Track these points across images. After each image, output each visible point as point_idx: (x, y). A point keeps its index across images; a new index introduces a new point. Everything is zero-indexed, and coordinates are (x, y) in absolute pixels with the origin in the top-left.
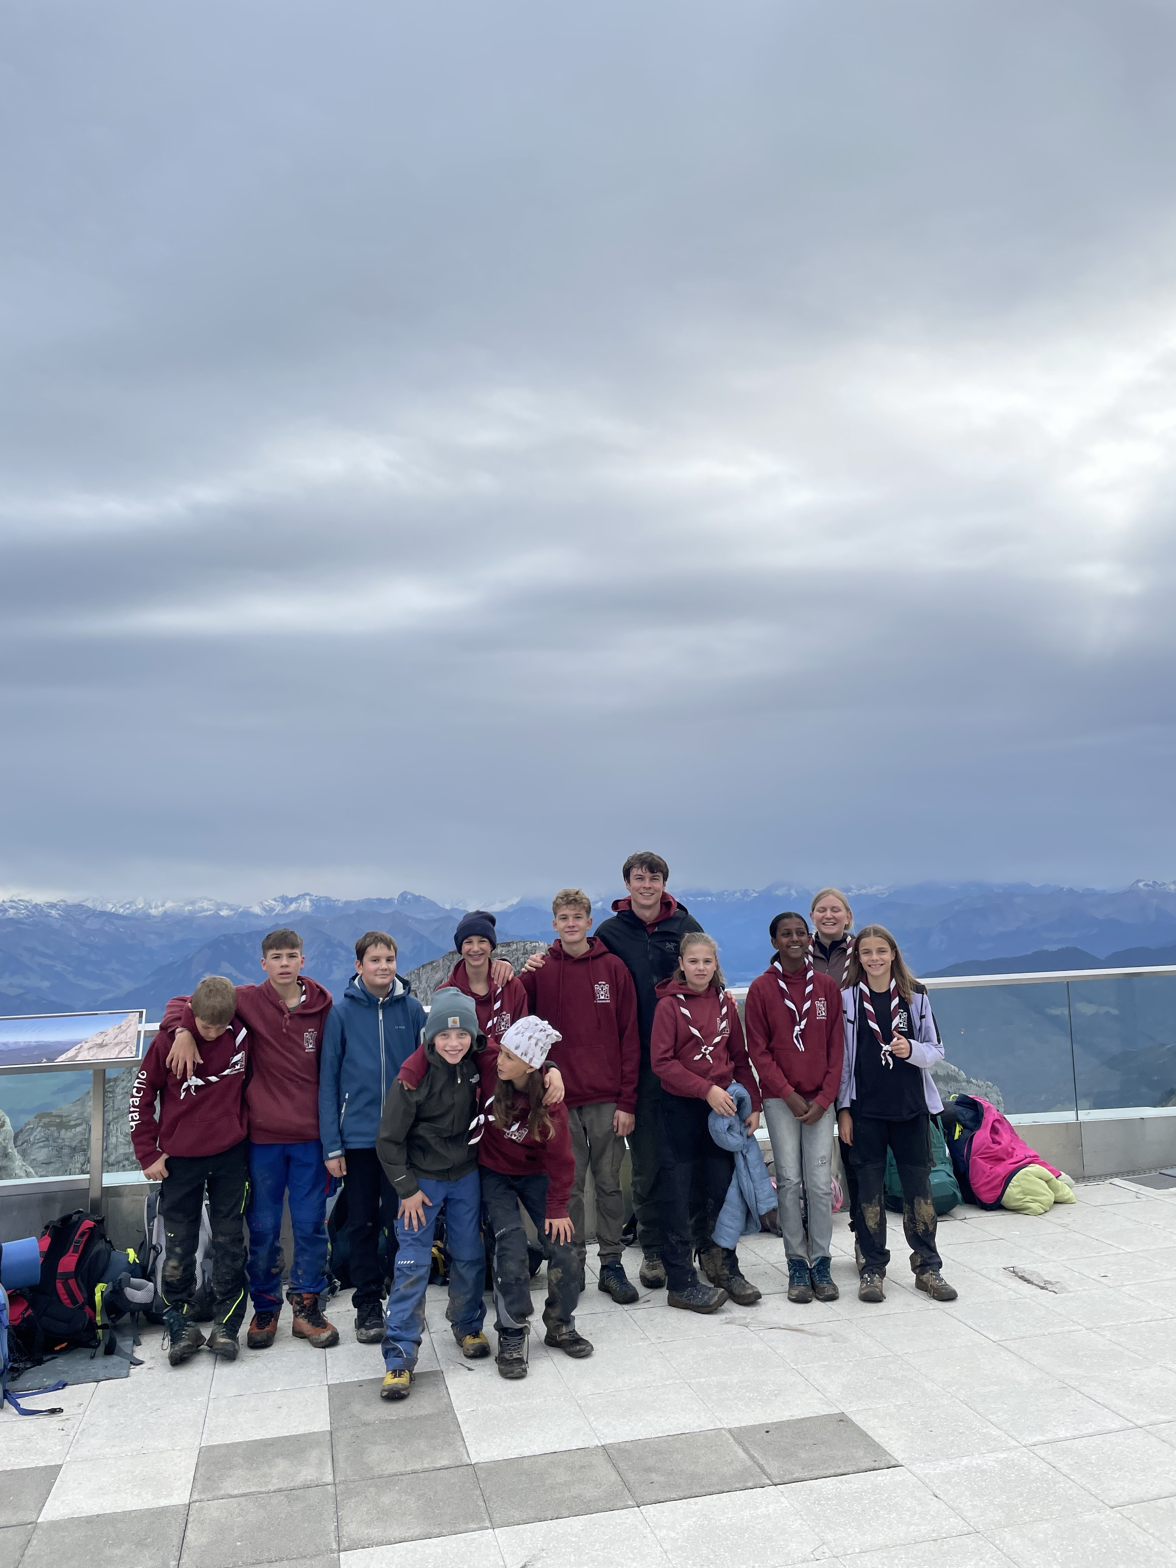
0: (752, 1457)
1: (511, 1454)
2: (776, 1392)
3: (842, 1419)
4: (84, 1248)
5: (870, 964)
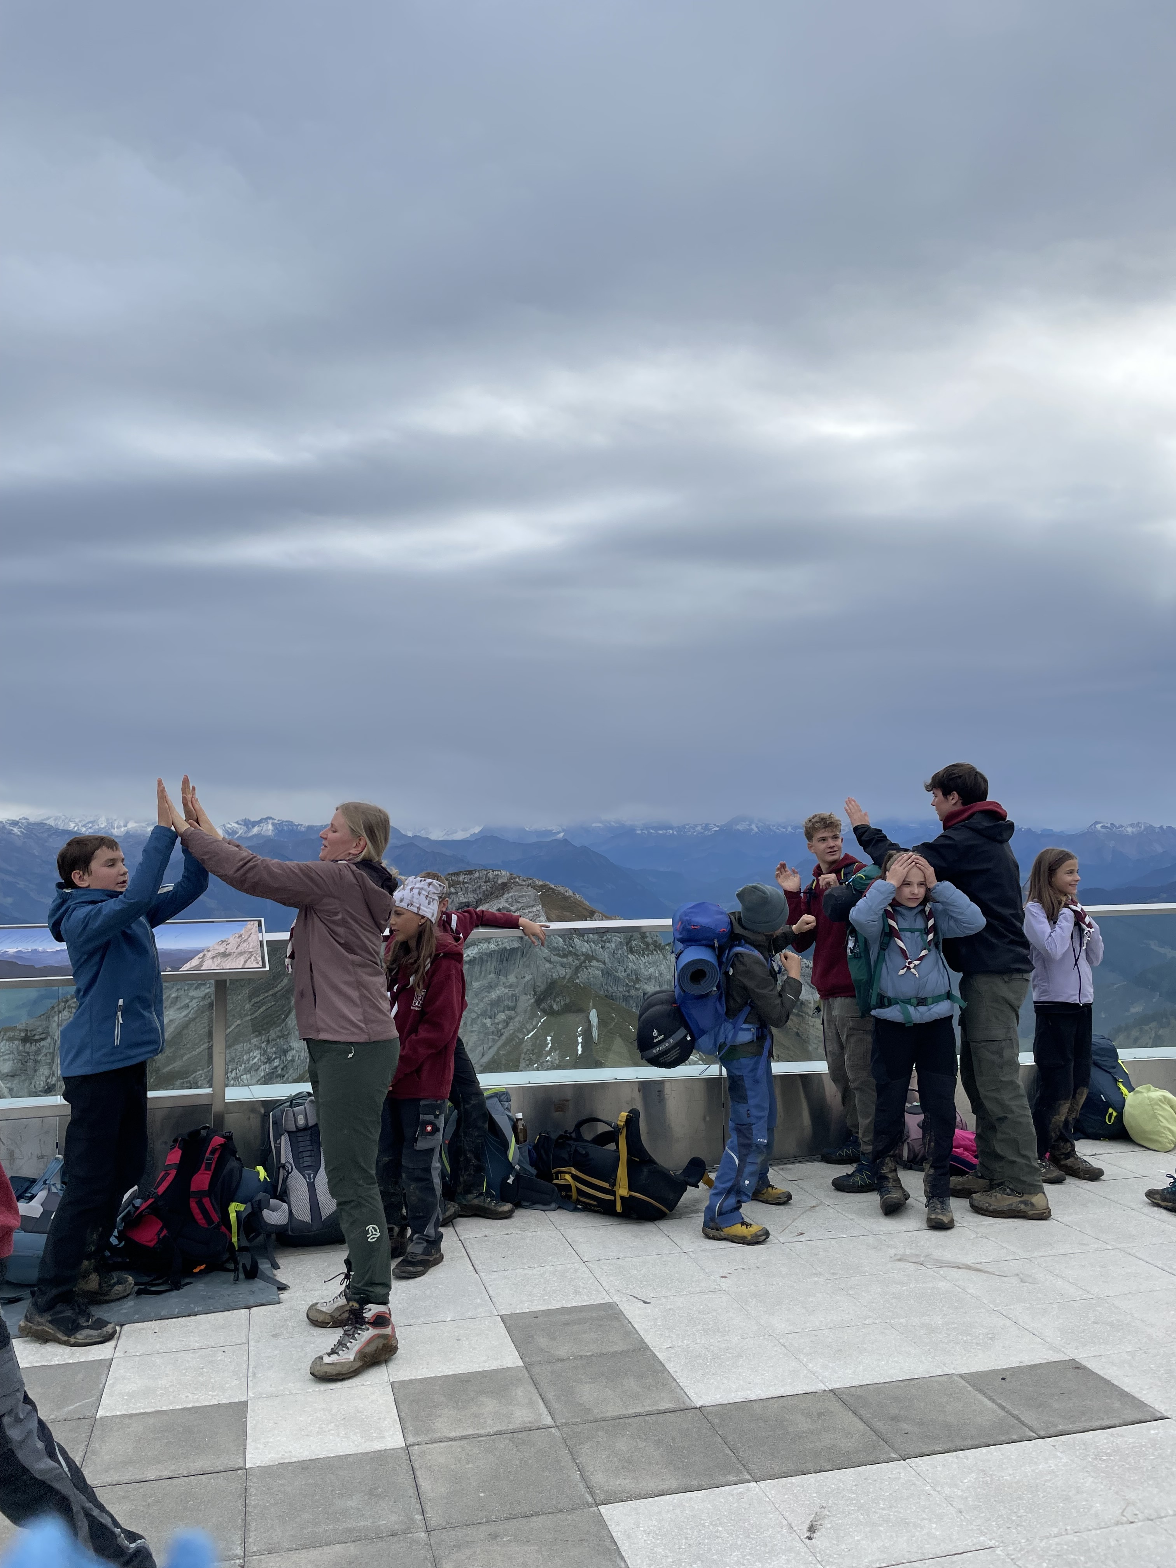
0: (1003, 1408)
1: (735, 1397)
2: (990, 1336)
3: (1077, 1367)
4: (216, 1166)
5: (1072, 883)
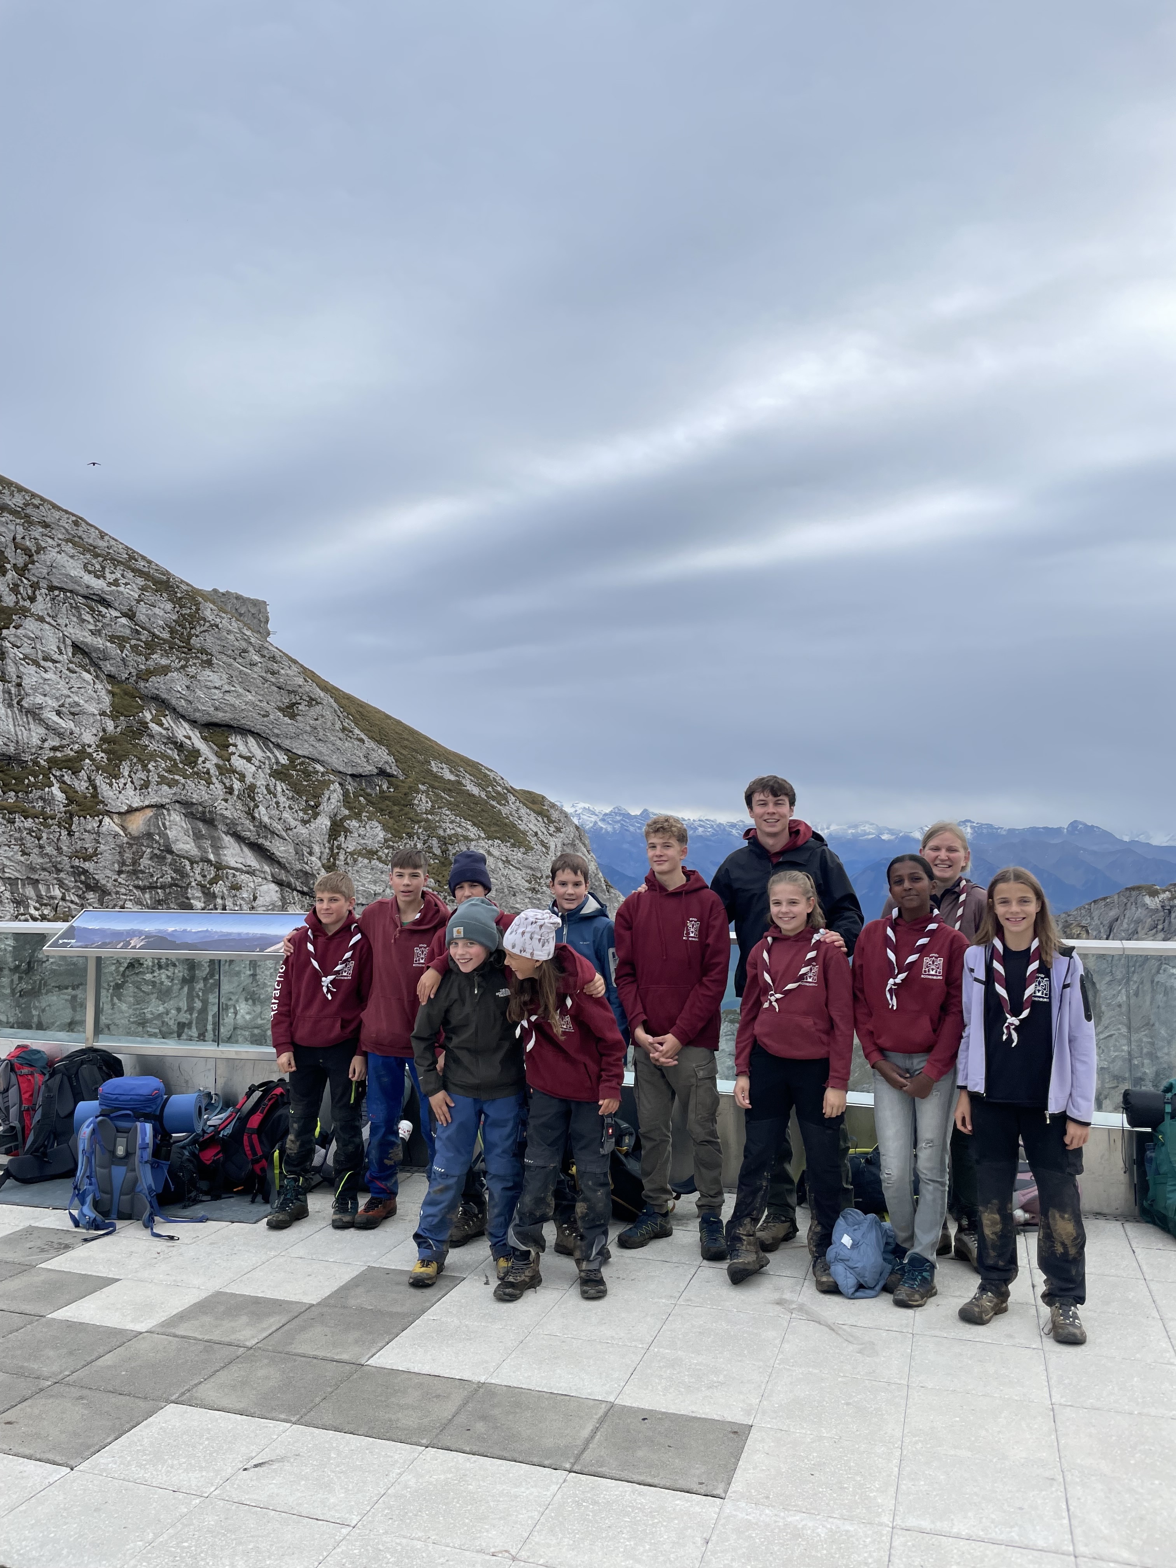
0: (591, 1438)
1: (402, 1366)
2: (716, 1384)
3: (739, 1432)
4: (268, 1110)
5: (1008, 916)
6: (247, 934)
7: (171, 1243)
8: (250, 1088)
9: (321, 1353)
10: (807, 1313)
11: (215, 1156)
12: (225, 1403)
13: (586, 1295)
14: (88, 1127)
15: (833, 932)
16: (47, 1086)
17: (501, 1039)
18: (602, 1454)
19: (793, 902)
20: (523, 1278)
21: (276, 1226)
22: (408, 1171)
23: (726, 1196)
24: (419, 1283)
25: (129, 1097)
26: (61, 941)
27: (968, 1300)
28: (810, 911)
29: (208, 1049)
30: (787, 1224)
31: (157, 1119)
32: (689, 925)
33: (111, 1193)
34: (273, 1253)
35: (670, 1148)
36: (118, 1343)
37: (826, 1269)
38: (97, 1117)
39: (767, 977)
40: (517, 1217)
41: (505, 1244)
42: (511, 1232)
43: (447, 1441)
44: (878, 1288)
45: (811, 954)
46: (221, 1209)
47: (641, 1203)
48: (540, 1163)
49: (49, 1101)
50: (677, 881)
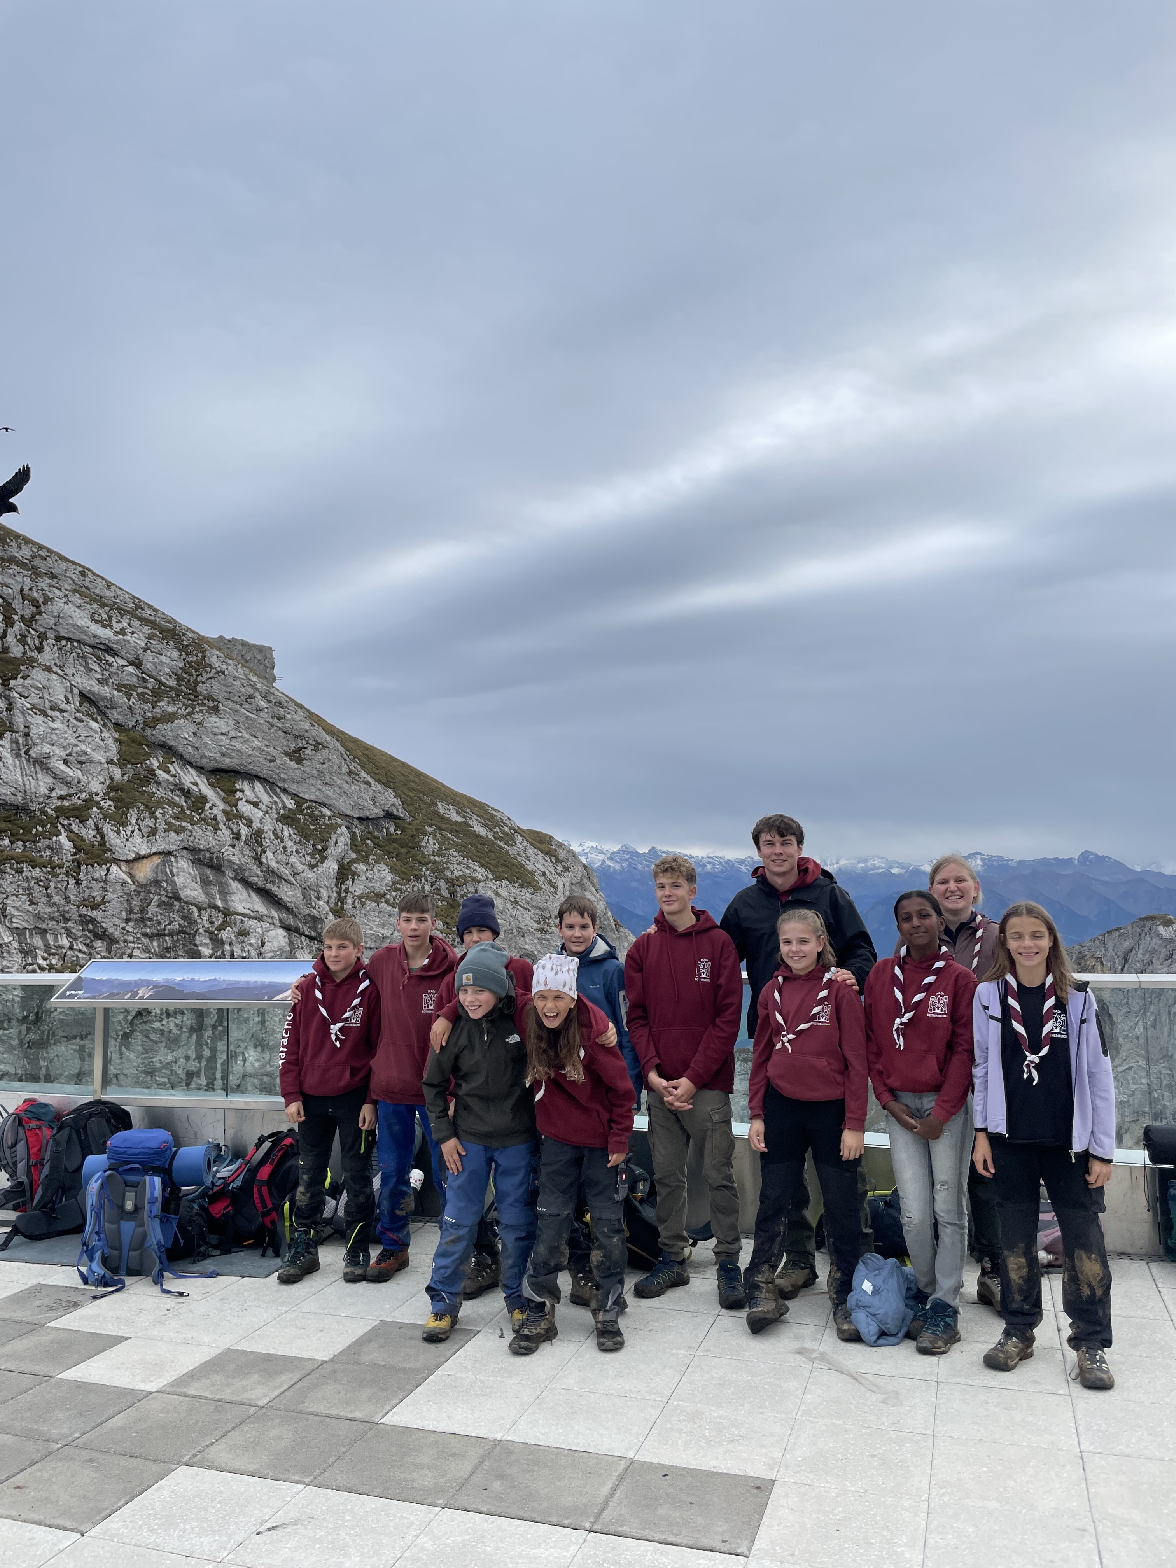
0: (610, 1496)
1: (417, 1423)
2: (737, 1438)
3: (762, 1487)
4: (278, 1161)
5: (1021, 951)
6: (256, 982)
7: (180, 1299)
8: (259, 1139)
9: (333, 1412)
10: (829, 1362)
11: (224, 1209)
12: (237, 1464)
13: (603, 1347)
14: (96, 1181)
15: (844, 971)
16: (55, 1140)
17: (512, 1086)
18: (623, 1512)
19: (803, 941)
20: (539, 1330)
21: (287, 1280)
22: (420, 1221)
23: (743, 1241)
24: (433, 1338)
25: (137, 1151)
26: (68, 993)
27: (993, 1346)
28: (820, 949)
29: (217, 1099)
30: (807, 1271)
31: (166, 1173)
32: (700, 965)
33: (119, 1248)
34: (283, 1309)
35: (685, 1194)
36: (128, 1404)
37: (847, 1316)
38: (105, 1171)
39: (779, 1017)
40: (531, 1268)
41: (519, 1296)
42: (525, 1283)
43: (463, 1502)
44: (901, 1335)
45: (823, 994)
46: (232, 1264)
47: (657, 1251)
48: (554, 1210)
49: (57, 1155)
50: (686, 921)
